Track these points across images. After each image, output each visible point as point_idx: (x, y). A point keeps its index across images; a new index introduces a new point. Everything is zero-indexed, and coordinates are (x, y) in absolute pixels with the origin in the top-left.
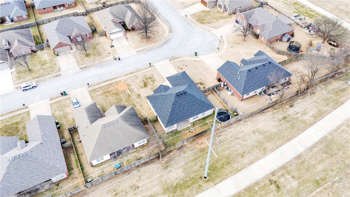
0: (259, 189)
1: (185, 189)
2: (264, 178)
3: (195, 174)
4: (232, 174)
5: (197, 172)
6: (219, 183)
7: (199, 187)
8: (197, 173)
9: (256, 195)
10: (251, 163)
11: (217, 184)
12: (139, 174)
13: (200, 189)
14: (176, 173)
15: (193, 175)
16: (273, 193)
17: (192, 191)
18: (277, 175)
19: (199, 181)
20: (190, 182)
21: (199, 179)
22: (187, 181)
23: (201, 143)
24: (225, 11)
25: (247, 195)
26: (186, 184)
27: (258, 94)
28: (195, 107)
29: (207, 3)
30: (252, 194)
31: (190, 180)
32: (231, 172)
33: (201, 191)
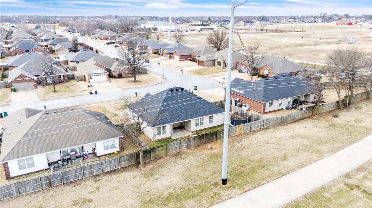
0: (332, 195)
1: (185, 200)
2: (335, 182)
3: (203, 181)
4: (273, 178)
5: (207, 178)
6: (251, 189)
7: (214, 196)
8: (208, 180)
9: (329, 203)
10: (302, 166)
11: (249, 190)
12: (96, 185)
13: (216, 198)
14: (169, 181)
15: (200, 182)
16: (361, 201)
17: (200, 202)
18: (355, 178)
19: (212, 188)
20: (196, 192)
21: (212, 186)
22: (189, 190)
23: (212, 148)
24: (225, 67)
25: (311, 203)
26: (187, 193)
27: (284, 109)
28: (198, 107)
29: (205, 62)
30: (323, 202)
31: (196, 188)
32: (270, 176)
33: (218, 201)
